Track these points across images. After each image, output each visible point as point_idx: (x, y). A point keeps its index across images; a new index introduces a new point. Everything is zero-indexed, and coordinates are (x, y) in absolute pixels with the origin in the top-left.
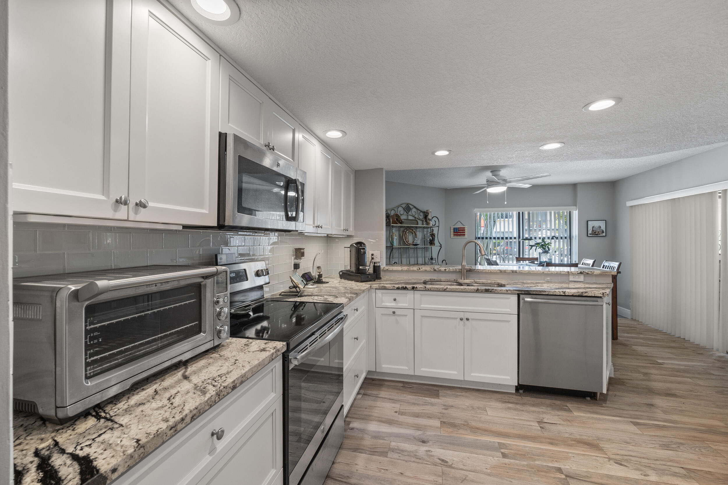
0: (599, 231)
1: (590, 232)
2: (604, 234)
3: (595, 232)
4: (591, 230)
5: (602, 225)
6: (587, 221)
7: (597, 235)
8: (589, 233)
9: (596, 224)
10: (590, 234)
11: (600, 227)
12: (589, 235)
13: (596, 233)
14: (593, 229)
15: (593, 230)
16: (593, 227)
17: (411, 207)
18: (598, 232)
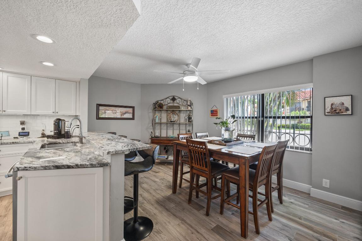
0: (341, 108)
1: (328, 110)
2: (349, 112)
3: (335, 110)
4: (330, 108)
5: (347, 101)
6: (325, 98)
7: (338, 113)
8: (326, 111)
9: (337, 101)
10: (328, 113)
11: (343, 104)
12: (326, 114)
13: (337, 112)
14: (331, 106)
15: (332, 108)
16: (332, 104)
17: (176, 98)
18: (340, 110)
